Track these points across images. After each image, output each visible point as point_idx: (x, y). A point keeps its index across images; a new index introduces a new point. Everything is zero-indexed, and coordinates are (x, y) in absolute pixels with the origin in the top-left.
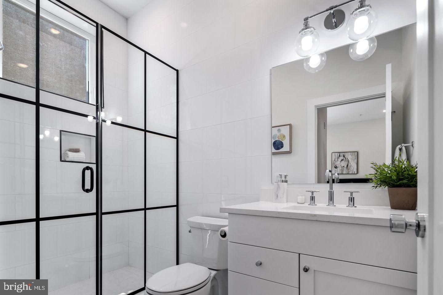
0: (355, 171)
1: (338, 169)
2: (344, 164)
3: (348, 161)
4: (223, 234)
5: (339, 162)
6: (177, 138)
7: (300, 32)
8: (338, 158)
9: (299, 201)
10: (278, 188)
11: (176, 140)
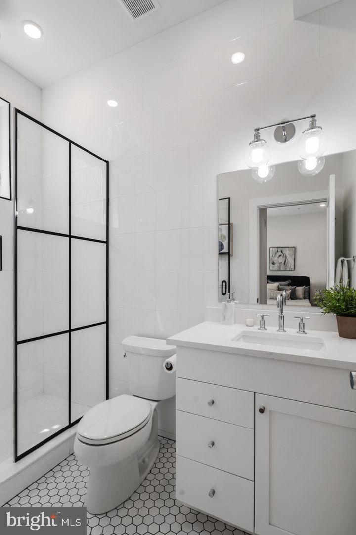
0: (292, 267)
1: (276, 265)
2: (281, 260)
3: (286, 257)
4: (169, 366)
5: (276, 258)
6: (107, 242)
7: (250, 143)
8: (276, 254)
9: (248, 324)
10: (225, 309)
11: (106, 244)
